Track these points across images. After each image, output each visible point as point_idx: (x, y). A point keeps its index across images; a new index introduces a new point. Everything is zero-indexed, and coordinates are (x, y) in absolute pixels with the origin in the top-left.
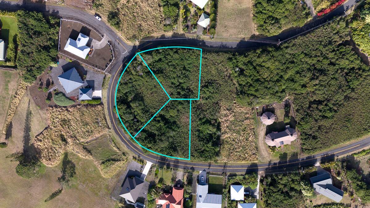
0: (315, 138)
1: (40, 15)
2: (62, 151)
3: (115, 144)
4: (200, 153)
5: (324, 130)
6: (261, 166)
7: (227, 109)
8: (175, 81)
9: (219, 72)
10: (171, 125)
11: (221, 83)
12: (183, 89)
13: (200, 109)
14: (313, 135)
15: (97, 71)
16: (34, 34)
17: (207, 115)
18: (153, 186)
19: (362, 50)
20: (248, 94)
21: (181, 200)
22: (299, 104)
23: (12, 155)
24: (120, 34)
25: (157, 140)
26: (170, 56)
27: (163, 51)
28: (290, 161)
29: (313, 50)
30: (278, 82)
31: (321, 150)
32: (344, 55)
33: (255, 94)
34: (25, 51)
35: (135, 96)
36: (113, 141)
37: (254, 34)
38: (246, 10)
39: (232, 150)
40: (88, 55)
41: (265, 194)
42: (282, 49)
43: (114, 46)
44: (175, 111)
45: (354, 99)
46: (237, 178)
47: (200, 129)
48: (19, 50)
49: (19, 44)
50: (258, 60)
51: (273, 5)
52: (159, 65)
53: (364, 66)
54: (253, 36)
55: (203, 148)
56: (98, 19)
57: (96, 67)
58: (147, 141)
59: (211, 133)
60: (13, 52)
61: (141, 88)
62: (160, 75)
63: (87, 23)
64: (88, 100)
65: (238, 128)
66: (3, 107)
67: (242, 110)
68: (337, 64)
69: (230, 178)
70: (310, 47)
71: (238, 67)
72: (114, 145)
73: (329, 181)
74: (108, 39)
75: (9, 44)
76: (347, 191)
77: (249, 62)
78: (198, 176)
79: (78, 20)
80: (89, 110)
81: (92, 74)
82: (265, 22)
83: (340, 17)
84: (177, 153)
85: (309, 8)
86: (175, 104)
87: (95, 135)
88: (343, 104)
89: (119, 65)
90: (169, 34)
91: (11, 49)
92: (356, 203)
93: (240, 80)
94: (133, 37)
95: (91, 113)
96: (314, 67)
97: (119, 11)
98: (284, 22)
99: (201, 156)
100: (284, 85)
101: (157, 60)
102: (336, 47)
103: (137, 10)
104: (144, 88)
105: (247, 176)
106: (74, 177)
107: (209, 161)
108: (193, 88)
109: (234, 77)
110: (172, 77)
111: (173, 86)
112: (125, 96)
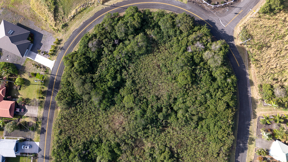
3: (80, 12)
4: (64, 144)
8: (179, 104)
10: (109, 98)
12: (167, 116)
13: (135, 144)
17: (124, 156)
18: (18, 70)
25: (83, 77)
26: (222, 96)
27: (228, 84)
35: (154, 40)
36: (85, 9)
43: (231, 6)
44: (131, 104)
47: (103, 144)
52: (205, 78)
55: (73, 150)
58: (82, 60)
61: (167, 49)
62: (189, 79)
72: (78, 10)
78: (31, 140)
86: (142, 104)
89: (203, 15)
90: (255, 93)
94: (250, 35)
101: (213, 74)
104: (167, 54)
107: (53, 158)
108: (169, 132)
110: (186, 99)
111: (172, 100)
112: (153, 24)
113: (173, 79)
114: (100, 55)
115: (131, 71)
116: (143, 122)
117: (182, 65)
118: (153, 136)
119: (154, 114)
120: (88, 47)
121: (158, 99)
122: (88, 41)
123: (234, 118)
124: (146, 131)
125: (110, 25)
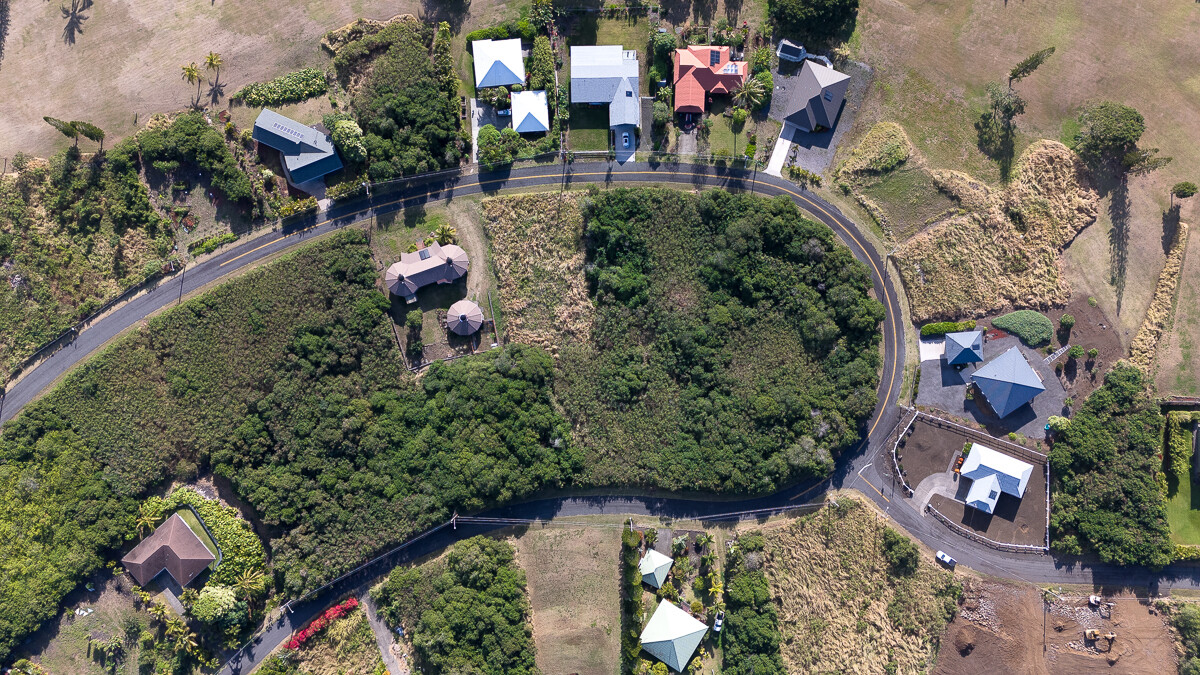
0: (340, 275)
1: (1106, 555)
2: (1017, 184)
3: (872, 215)
4: (639, 210)
5: (317, 298)
6: (473, 190)
7: (573, 333)
8: (720, 400)
9: (603, 432)
10: (722, 280)
11: (595, 402)
12: (697, 380)
13: (647, 330)
14: (345, 283)
15: (938, 412)
16: (1119, 504)
17: (626, 313)
18: (760, 111)
19: (235, 515)
20: (524, 378)
21: (680, 77)
22: (387, 361)
23: (1155, 165)
24: (881, 516)
25: (757, 236)
26: (739, 468)
27: (760, 479)
28: (397, 207)
29: (362, 506)
30: (448, 416)
31: (321, 243)
32: (284, 499)
33: (504, 380)
34: (1143, 454)
35: (828, 351)
36: (878, 225)
37: (517, 537)
38: (545, 602)
39: (552, 225)
40: (965, 455)
41: (455, 115)
42: (445, 504)
43: (895, 482)
44: (714, 320)
45: (249, 385)
46: (532, 153)
47: (642, 275)
48: (1159, 456)
49: (1161, 471)
50: (506, 471)
51: (478, 619)
52: (769, 440)
53: (229, 472)
54: (520, 532)
55: (631, 224)
56: (944, 556)
57: (940, 425)
58: (786, 230)
59: (612, 268)
60: (1174, 448)
61: (813, 375)
62: (765, 414)
63: (975, 541)
64: (957, 331)
65: (542, 286)
66: (1193, 294)
67: (533, 336)
68: (297, 474)
69: (553, 149)
70: (372, 515)
71: (556, 449)
72: (875, 213)
73: (293, 163)
74: (914, 503)
75: (1190, 470)
76: (244, 139)
77: (529, 464)
78: (637, 146)
79: (999, 549)
80: (953, 303)
81: (949, 403)
82: (494, 572)
83: (301, 598)
84: (702, 205)
85: (380, 617)
86: (716, 338)
87: (930, 237)
88: (275, 370)
89: (878, 435)
90: (746, 526)
91: (1183, 457)
92: (215, 109)
93: (548, 415)
94: (846, 513)
95: (945, 298)
96: (355, 463)
97: (889, 579)
98: (446, 575)
99: (634, 202)
100: (431, 410)
101: (775, 453)
102: (305, 518)
103: (838, 585)
104: (804, 375)
105: (509, 158)
106: (979, 116)
107: (611, 190)
108: (669, 385)
109: (564, 421)
110: (731, 410)
111: (726, 388)
112: (856, 349)
113: (763, 387)
114: (796, 259)
115: (771, 315)
116: (686, 341)
117: (787, 401)
118: (662, 359)
119: (701, 358)
120: (809, 238)
121: (727, 365)
122: (820, 239)
123: (705, 490)
124: (670, 346)
125: (851, 275)
